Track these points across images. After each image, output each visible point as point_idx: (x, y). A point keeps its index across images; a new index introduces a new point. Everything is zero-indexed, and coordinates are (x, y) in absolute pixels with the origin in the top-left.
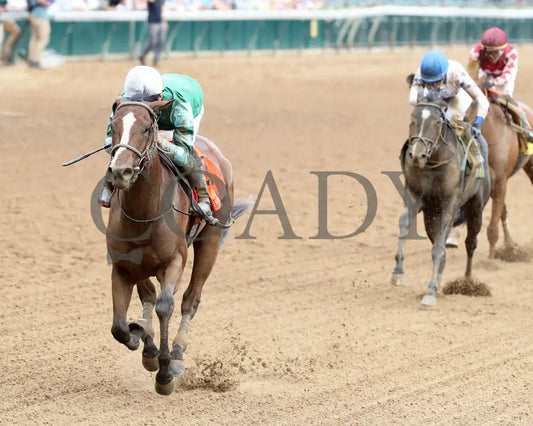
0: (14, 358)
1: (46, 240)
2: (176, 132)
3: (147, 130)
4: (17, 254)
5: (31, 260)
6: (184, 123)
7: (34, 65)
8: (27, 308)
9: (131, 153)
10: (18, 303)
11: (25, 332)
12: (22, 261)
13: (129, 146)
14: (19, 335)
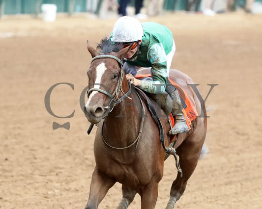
0: (235, 200)
1: (256, 124)
2: (153, 68)
3: (115, 77)
4: (238, 133)
5: (246, 137)
6: (158, 60)
7: (248, 11)
8: (244, 168)
9: (101, 95)
10: (238, 164)
11: (243, 183)
12: (241, 137)
13: (100, 90)
14: (239, 185)
